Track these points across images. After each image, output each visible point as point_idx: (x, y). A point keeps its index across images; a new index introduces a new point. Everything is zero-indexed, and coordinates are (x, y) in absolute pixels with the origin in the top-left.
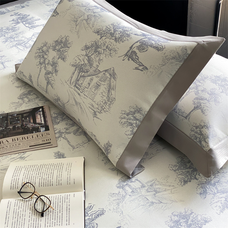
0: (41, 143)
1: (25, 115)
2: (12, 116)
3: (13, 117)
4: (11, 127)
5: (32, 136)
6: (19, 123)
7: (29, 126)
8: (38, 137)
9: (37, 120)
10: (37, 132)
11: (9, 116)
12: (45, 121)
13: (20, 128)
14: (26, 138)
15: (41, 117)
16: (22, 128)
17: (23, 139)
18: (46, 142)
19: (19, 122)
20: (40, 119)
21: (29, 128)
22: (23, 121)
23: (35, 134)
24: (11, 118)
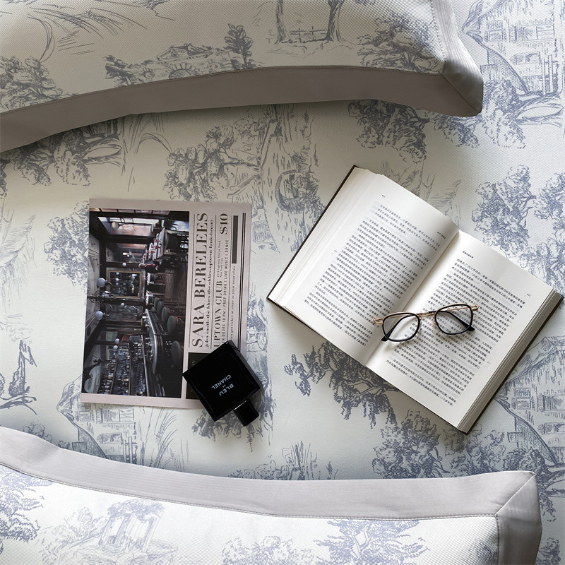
1: (109, 259)
2: (103, 289)
4: (147, 295)
5: (197, 252)
8: (205, 241)
9: (137, 234)
10: (187, 240)
11: (101, 294)
12: (150, 216)
13: (159, 275)
14: (201, 267)
15: (133, 223)
17: (204, 275)
19: (134, 275)
21: (164, 255)
22: (133, 266)
23: (193, 246)
24: (112, 291)
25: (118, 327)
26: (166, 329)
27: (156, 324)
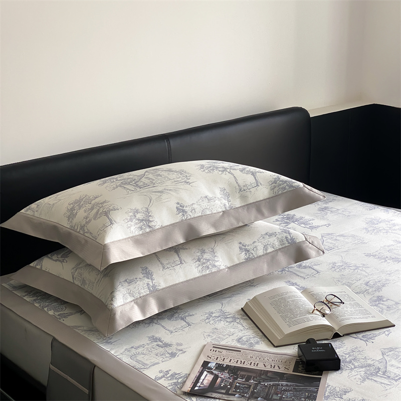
7: (227, 375)
20: (207, 379)
22: (231, 384)
23: (226, 363)
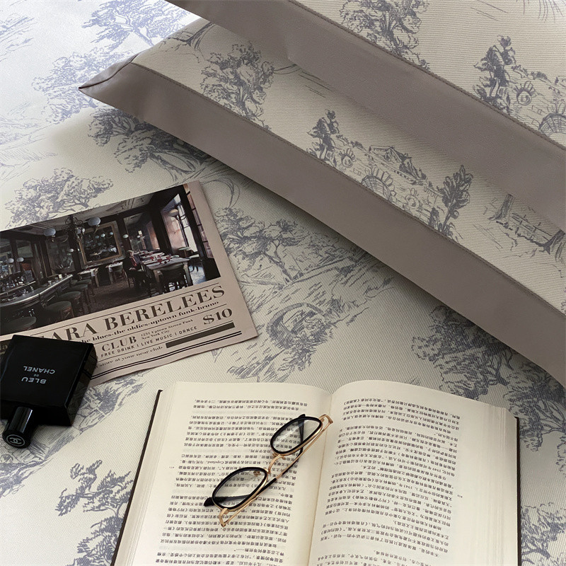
0: (202, 328)
1: (128, 220)
2: (86, 226)
3: (91, 230)
4: (92, 270)
5: (169, 303)
6: (113, 253)
7: (148, 263)
8: (186, 306)
9: (171, 237)
10: (181, 288)
11: (78, 226)
12: (200, 241)
13: (123, 274)
14: (150, 313)
15: (183, 228)
16: (131, 274)
17: (140, 319)
18: (217, 323)
19: (114, 249)
20: (180, 234)
21: (152, 270)
22: (126, 245)
23: (175, 296)
24: (85, 236)
25: (40, 255)
26: (50, 303)
27: (53, 291)
